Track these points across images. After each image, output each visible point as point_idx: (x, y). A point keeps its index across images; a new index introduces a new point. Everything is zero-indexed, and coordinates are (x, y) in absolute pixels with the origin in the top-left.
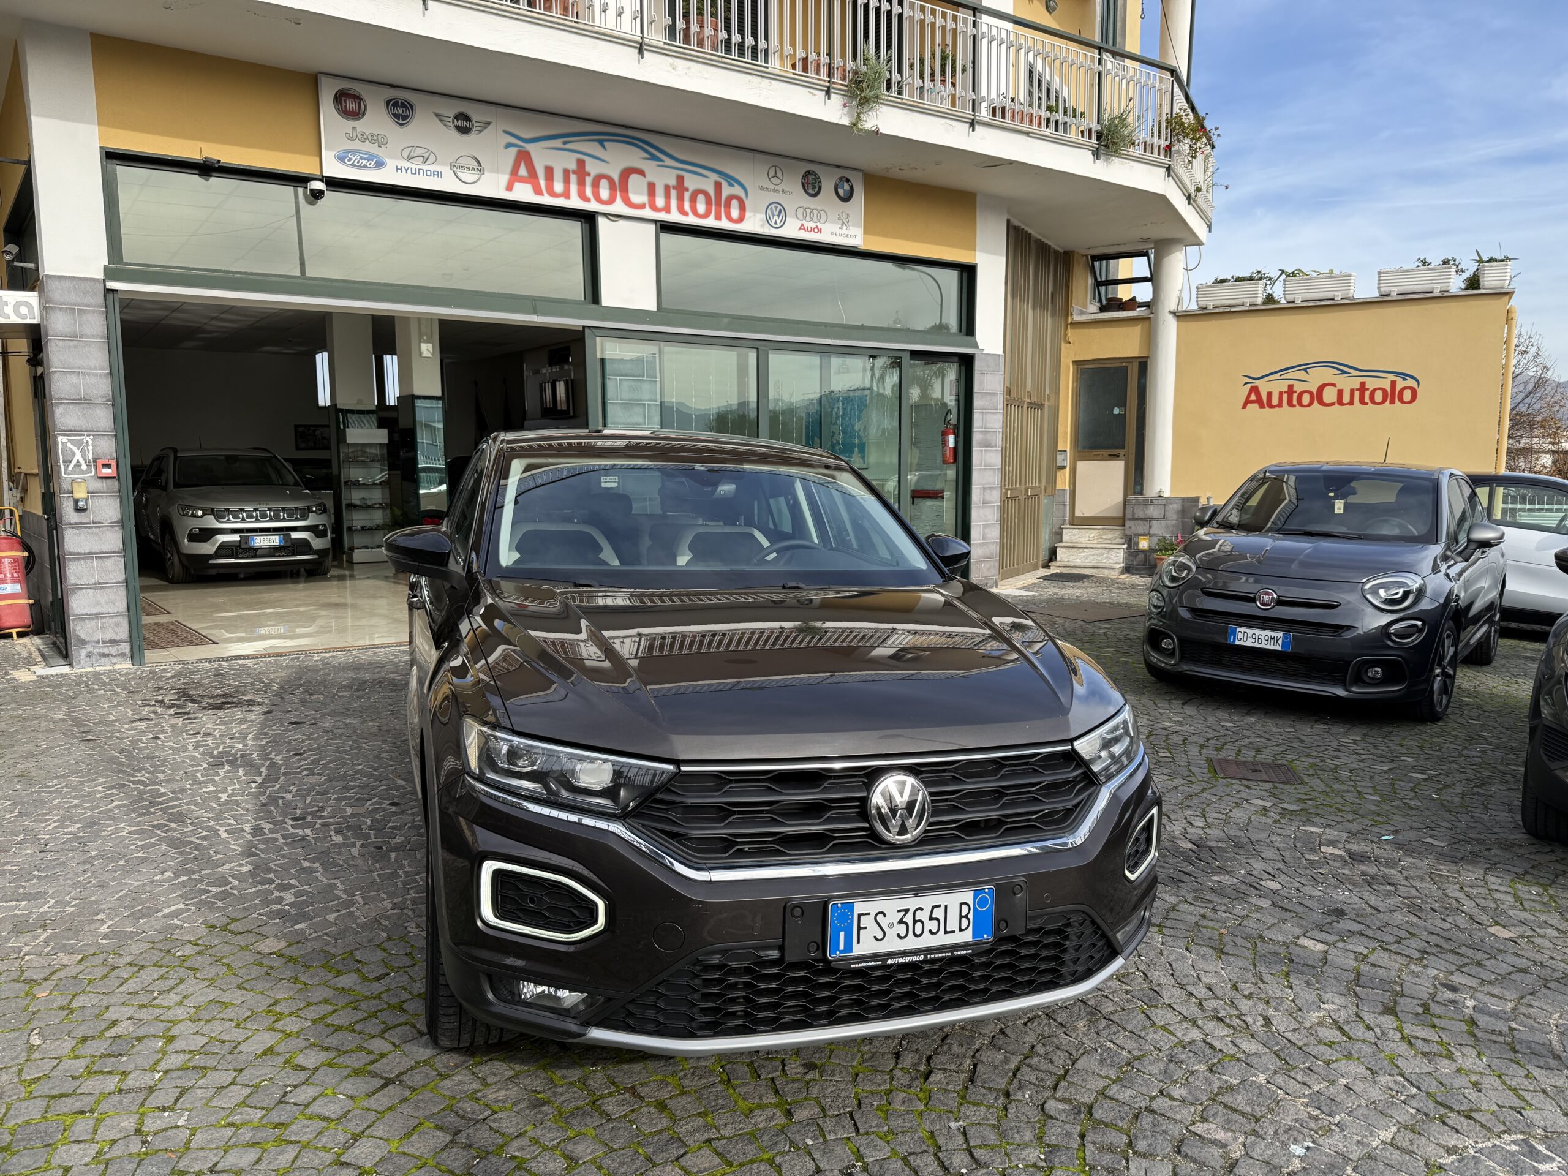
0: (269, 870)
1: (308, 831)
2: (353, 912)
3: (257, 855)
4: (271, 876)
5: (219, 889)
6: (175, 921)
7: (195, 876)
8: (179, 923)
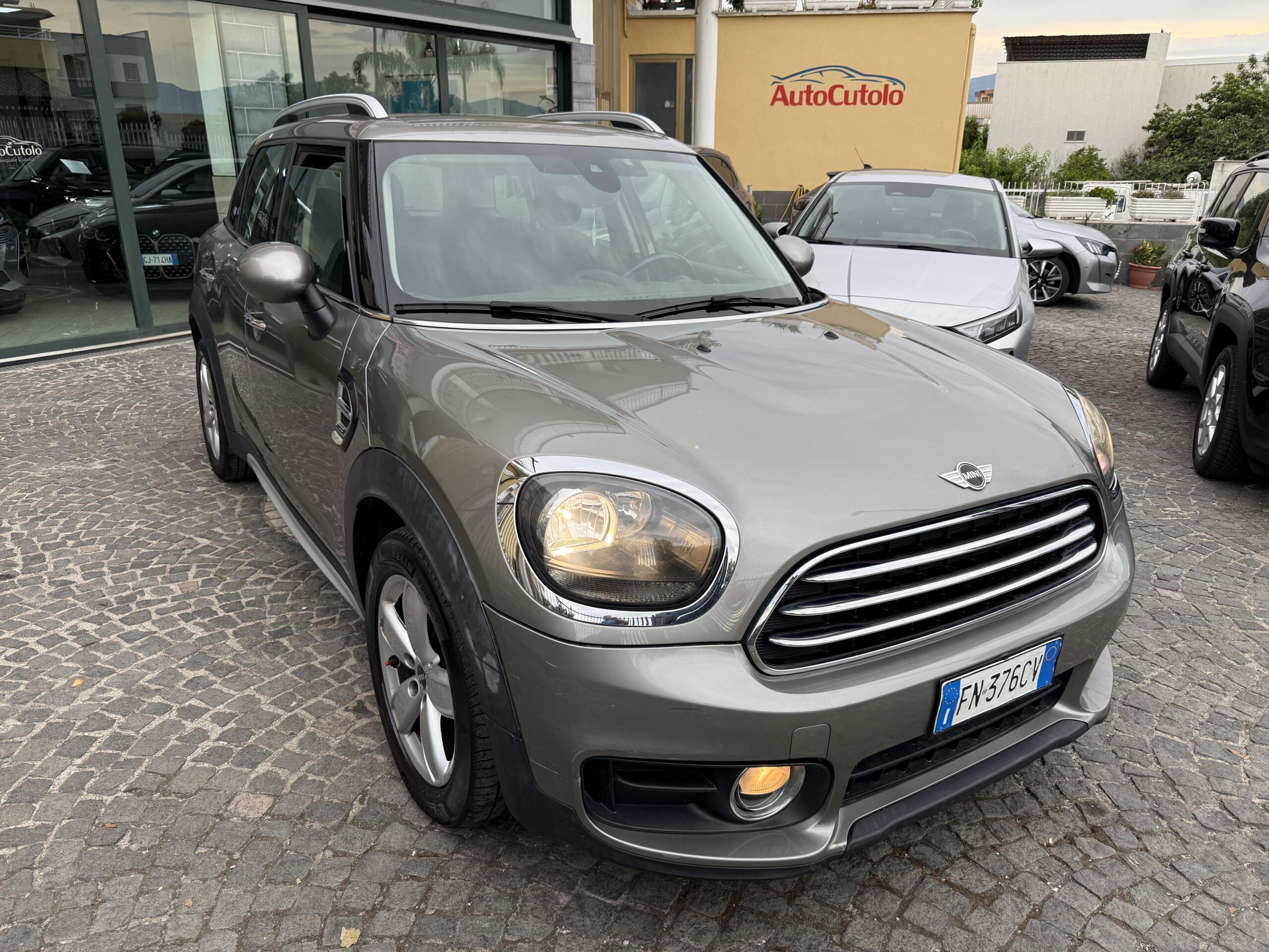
0: (146, 691)
1: (148, 625)
2: (314, 734)
3: (112, 672)
4: (157, 699)
5: (106, 733)
6: (85, 796)
7: (52, 718)
8: (92, 797)
